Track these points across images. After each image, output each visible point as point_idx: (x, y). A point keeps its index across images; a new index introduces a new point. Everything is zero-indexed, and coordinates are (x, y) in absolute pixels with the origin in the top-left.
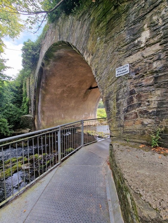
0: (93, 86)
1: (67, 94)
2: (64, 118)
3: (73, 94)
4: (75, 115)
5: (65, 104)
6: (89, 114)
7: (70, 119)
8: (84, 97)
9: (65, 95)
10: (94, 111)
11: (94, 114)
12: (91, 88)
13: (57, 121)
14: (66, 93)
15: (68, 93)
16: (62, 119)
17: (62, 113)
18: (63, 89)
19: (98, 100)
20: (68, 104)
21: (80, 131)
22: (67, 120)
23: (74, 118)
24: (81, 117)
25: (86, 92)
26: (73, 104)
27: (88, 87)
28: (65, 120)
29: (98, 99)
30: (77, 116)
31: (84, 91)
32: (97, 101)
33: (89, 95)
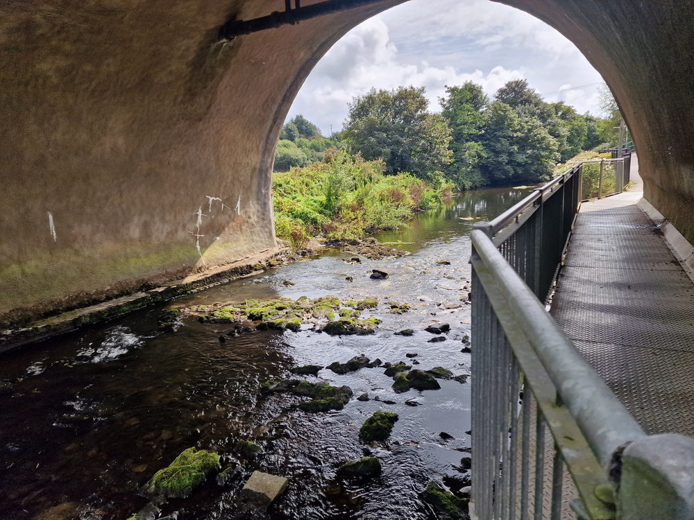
0: (248, 15)
1: (62, 63)
2: (66, 241)
3: (110, 66)
4: (144, 218)
5: (58, 136)
6: (230, 202)
7: (109, 246)
8: (191, 93)
9: (47, 66)
10: (255, 181)
11: (258, 199)
12: (233, 27)
13: (15, 268)
14: (55, 51)
15: (67, 55)
16: (51, 246)
17: (45, 210)
18: (23, 15)
19: (272, 116)
20: (83, 137)
21: (192, 310)
22: (87, 252)
23: (135, 232)
24: (184, 227)
25: (203, 52)
26: (121, 141)
27: (214, 20)
28: (77, 253)
29: (275, 108)
30: (157, 219)
31: (189, 45)
32: (269, 123)
33: (222, 77)
